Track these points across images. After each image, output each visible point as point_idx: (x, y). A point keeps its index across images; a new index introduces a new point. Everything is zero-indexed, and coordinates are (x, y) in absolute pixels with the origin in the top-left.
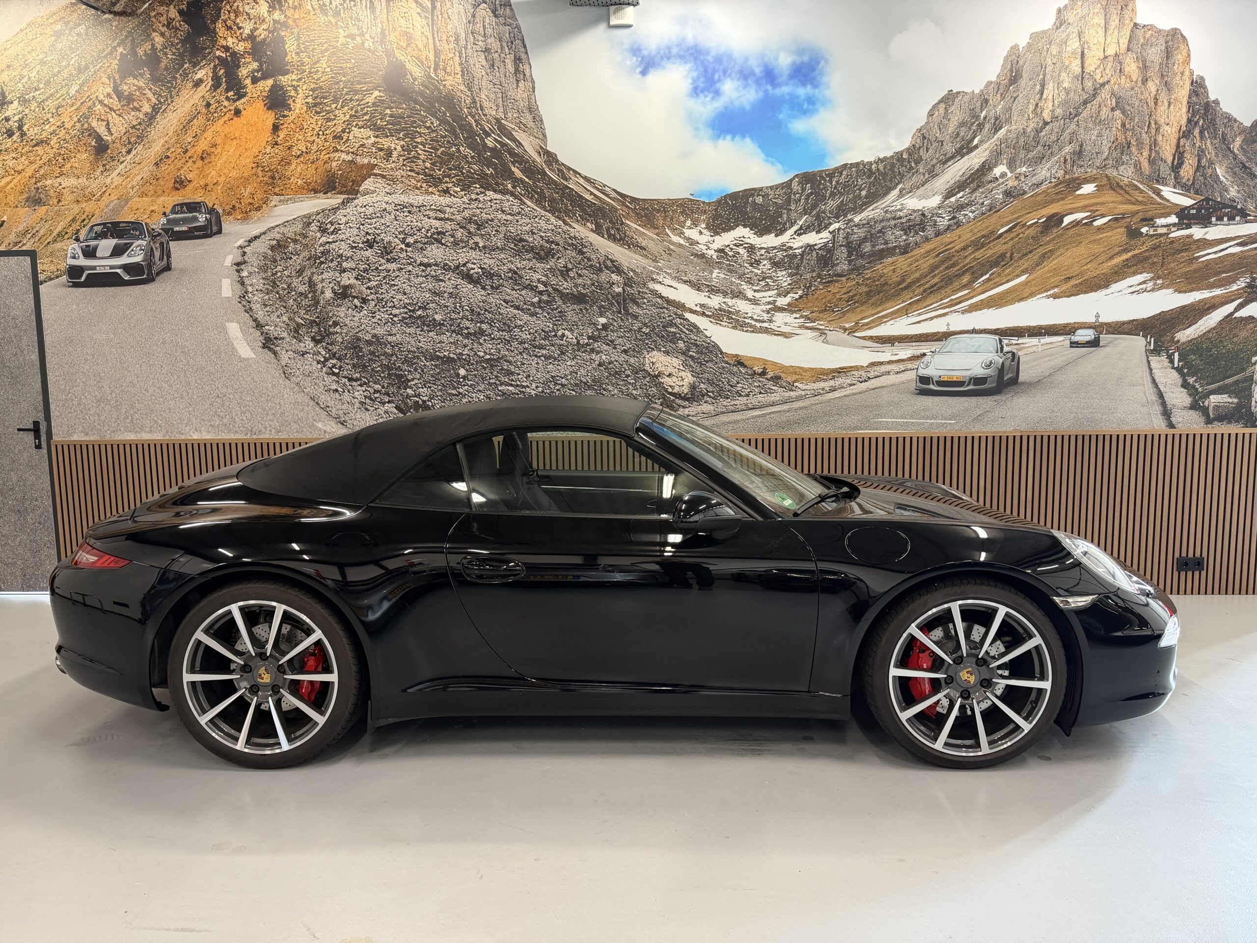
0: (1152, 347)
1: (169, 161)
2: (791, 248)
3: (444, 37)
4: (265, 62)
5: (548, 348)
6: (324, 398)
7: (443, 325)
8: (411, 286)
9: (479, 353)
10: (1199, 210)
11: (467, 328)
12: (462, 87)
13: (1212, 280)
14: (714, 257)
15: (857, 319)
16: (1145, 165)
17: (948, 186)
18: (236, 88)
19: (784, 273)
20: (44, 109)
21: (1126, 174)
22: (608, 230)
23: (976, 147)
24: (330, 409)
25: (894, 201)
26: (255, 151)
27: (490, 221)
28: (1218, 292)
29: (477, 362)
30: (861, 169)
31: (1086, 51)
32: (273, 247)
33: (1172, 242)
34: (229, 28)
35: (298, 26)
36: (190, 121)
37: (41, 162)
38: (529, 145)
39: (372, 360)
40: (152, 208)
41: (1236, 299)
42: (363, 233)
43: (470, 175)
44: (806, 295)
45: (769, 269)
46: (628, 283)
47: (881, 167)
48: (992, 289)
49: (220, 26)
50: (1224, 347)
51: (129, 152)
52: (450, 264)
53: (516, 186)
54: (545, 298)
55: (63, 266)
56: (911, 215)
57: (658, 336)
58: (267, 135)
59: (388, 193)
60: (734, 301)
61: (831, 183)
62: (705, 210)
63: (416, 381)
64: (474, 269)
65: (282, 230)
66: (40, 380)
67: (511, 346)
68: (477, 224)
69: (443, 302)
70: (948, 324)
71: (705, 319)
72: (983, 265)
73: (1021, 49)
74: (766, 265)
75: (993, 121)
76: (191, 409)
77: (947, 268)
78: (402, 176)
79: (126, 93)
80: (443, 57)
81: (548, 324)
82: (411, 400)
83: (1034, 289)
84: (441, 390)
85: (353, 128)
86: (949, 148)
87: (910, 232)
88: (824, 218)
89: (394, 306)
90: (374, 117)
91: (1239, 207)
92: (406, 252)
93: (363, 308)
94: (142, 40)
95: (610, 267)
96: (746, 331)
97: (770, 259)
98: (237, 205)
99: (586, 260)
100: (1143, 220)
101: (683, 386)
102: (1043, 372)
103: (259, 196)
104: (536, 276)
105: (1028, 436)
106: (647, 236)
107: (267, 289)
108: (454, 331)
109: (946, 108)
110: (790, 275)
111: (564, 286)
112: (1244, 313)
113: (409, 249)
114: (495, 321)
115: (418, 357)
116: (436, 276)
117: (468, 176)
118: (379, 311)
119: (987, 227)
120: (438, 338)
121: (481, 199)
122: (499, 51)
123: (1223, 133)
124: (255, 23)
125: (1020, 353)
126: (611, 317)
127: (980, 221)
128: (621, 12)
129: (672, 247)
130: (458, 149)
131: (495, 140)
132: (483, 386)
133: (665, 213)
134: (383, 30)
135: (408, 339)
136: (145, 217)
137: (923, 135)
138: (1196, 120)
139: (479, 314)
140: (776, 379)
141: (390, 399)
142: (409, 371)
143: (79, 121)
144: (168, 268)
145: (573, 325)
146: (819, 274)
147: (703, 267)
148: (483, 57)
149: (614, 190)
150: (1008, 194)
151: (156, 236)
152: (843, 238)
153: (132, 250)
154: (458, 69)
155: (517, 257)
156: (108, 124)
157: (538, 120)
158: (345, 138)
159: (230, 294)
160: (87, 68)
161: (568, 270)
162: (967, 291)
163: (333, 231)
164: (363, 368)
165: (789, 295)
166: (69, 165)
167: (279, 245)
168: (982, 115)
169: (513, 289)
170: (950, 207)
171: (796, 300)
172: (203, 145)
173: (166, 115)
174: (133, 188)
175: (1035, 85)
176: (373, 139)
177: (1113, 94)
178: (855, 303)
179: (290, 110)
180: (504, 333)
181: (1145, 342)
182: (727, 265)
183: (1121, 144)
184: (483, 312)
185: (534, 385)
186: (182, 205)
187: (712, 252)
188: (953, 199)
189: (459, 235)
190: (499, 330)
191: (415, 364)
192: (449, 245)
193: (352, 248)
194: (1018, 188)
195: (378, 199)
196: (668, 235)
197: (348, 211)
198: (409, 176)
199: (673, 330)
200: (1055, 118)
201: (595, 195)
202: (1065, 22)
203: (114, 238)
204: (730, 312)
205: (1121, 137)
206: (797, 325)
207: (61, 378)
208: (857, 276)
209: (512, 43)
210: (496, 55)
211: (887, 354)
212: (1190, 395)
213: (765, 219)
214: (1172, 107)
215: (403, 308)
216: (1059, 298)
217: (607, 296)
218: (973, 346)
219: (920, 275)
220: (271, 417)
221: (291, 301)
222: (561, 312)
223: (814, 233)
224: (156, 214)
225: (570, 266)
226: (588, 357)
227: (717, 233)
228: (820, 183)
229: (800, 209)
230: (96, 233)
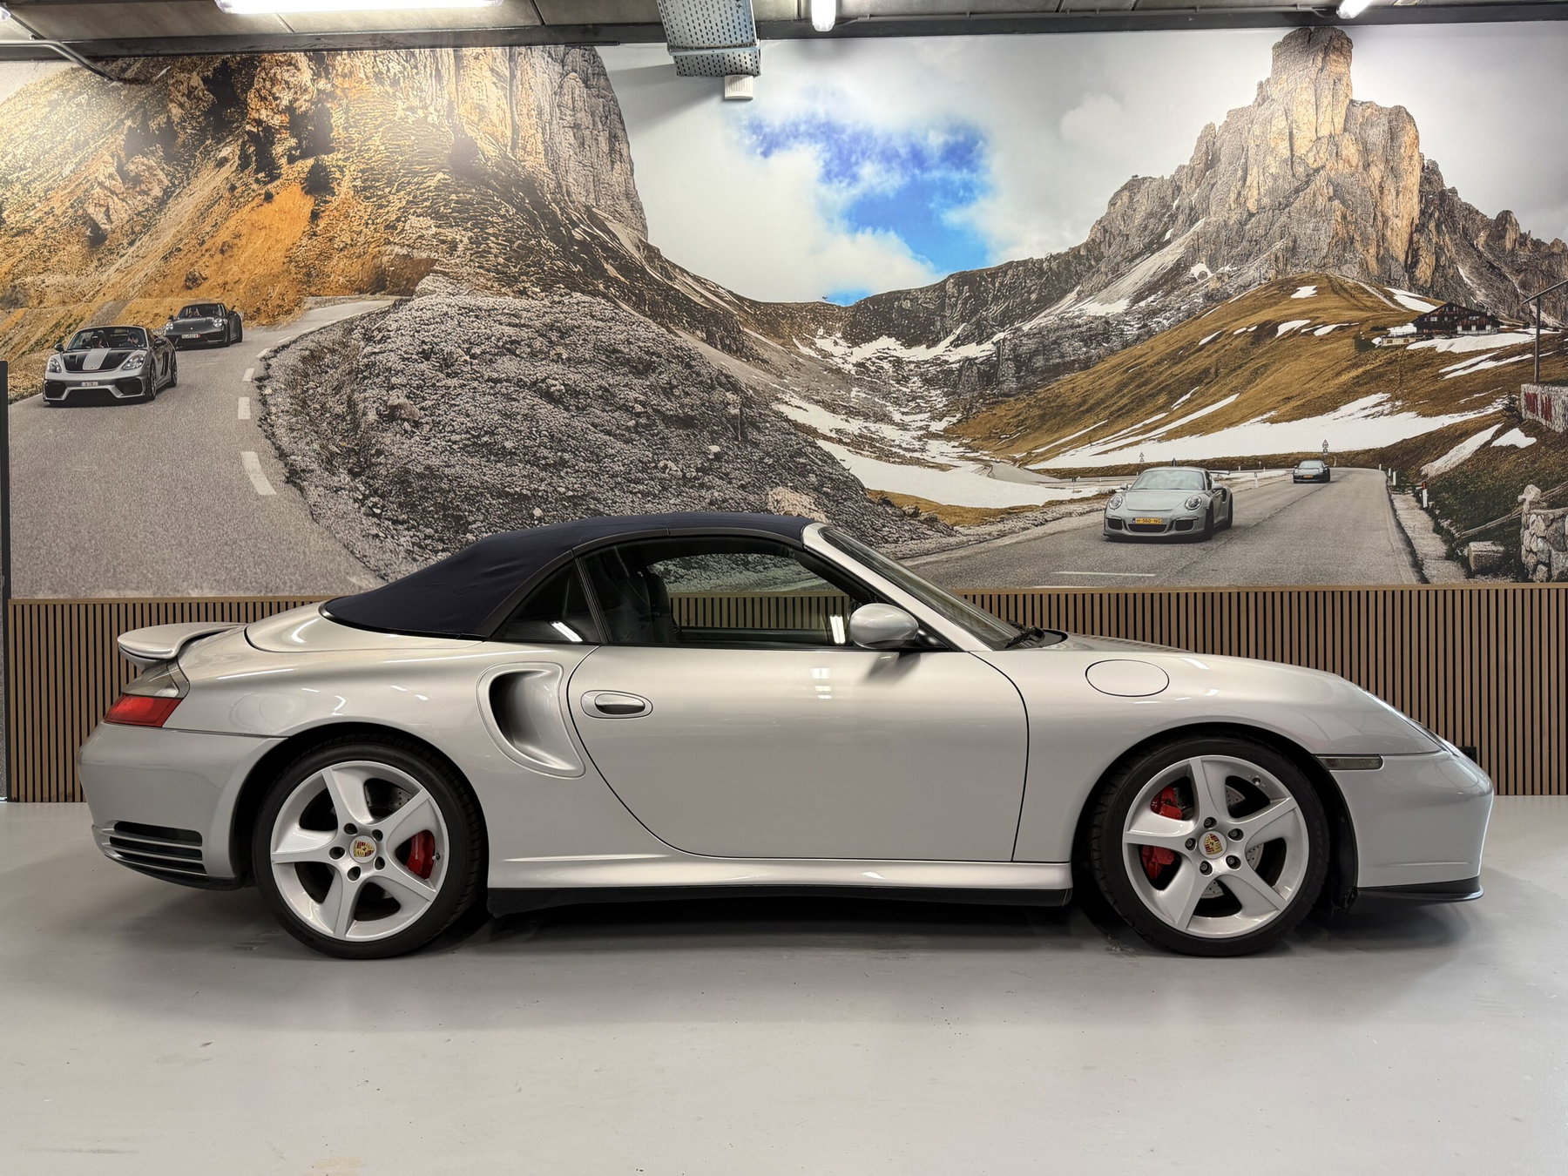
0: (1394, 483)
1: (183, 253)
2: (946, 362)
3: (525, 111)
4: (306, 139)
5: (646, 482)
6: (361, 546)
7: (515, 454)
8: (476, 406)
9: (559, 489)
10: (1441, 317)
11: (545, 458)
12: (545, 169)
13: (1462, 401)
14: (853, 372)
15: (1030, 448)
16: (1373, 264)
17: (1136, 288)
18: (269, 169)
19: (939, 392)
20: (29, 192)
21: (1350, 275)
22: (722, 340)
23: (1169, 242)
24: (368, 559)
25: (1071, 307)
26: (288, 242)
27: (577, 328)
28: (1471, 416)
29: (556, 500)
30: (1030, 268)
31: (1295, 131)
32: (304, 358)
33: (1411, 356)
34: (263, 99)
35: (347, 97)
36: (209, 207)
37: (22, 255)
38: (625, 238)
39: (424, 497)
40: (155, 311)
41: (1494, 425)
42: (418, 342)
43: (552, 273)
44: (966, 418)
45: (921, 388)
46: (747, 402)
47: (1054, 265)
48: (1194, 412)
49: (252, 96)
50: (1482, 482)
51: (131, 243)
52: (526, 379)
53: (610, 286)
54: (643, 421)
55: (40, 382)
56: (1092, 322)
57: (784, 468)
58: (304, 225)
59: (450, 294)
60: (878, 425)
61: (994, 285)
62: (841, 317)
63: (479, 524)
64: (555, 386)
65: (317, 337)
67: (600, 480)
68: (560, 331)
69: (515, 426)
70: (1142, 455)
71: (842, 448)
72: (1182, 383)
73: (1217, 129)
74: (916, 383)
75: (1187, 211)
76: (190, 560)
77: (1139, 386)
79: (133, 174)
80: (523, 134)
81: (647, 453)
83: (1245, 412)
85: (410, 216)
86: (1136, 243)
87: (1092, 343)
88: (986, 327)
89: (454, 431)
90: (436, 203)
91: (1489, 314)
92: (471, 364)
93: (415, 433)
94: (156, 112)
95: (724, 384)
96: (893, 462)
97: (921, 375)
98: (262, 307)
99: (694, 375)
100: (1375, 329)
102: (1261, 514)
103: (291, 296)
104: (633, 395)
105: (1247, 593)
106: (770, 347)
107: (295, 410)
108: (528, 462)
109: (1130, 196)
110: (946, 395)
111: (668, 407)
112: (1503, 441)
113: (475, 361)
114: (580, 449)
115: (482, 494)
116: (508, 394)
117: (550, 273)
118: (435, 436)
119: (1185, 337)
120: (508, 471)
121: (566, 301)
122: (591, 127)
123: (1464, 227)
124: (296, 93)
125: (1232, 490)
126: (726, 445)
127: (1176, 330)
128: (738, 84)
129: (800, 360)
130: (539, 242)
131: (585, 231)
133: (792, 319)
134: (451, 103)
135: (470, 472)
136: (147, 322)
137: (1104, 228)
138: (1430, 211)
139: (560, 440)
140: (931, 521)
142: (470, 511)
143: (72, 206)
144: (172, 384)
145: (678, 455)
146: (981, 393)
147: (839, 384)
148: (571, 134)
149: (729, 291)
150: (1209, 297)
151: (159, 345)
152: (1010, 351)
153: (129, 362)
154: (541, 148)
155: (610, 372)
156: (108, 210)
157: (637, 208)
158: (400, 228)
159: (248, 417)
160: (86, 143)
161: (673, 387)
162: (1164, 415)
163: (381, 339)
164: (412, 508)
165: (945, 419)
166: (56, 259)
167: (313, 356)
168: (1175, 205)
169: (604, 411)
170: (1139, 313)
171: (954, 424)
172: (224, 236)
173: (180, 199)
175: (1236, 170)
176: (434, 230)
177: (1330, 181)
178: (1026, 428)
179: (334, 194)
180: (592, 464)
181: (1385, 477)
182: (868, 382)
183: (1343, 239)
184: (565, 438)
186: (193, 307)
187: (851, 366)
188: (1143, 304)
189: (537, 344)
190: (585, 461)
191: (478, 502)
192: (525, 356)
193: (404, 359)
194: (1221, 290)
195: (438, 301)
196: (795, 345)
197: (400, 315)
198: (477, 273)
199: (802, 460)
200: (1261, 209)
201: (706, 298)
202: (1268, 98)
203: (106, 347)
204: (873, 439)
205: (1342, 232)
206: (955, 455)
207: (27, 521)
208: (1028, 395)
209: (607, 118)
210: (588, 132)
211: (1066, 493)
212: (1445, 542)
213: (914, 328)
214: (1401, 196)
215: (465, 433)
216: (1277, 422)
217: (720, 418)
218: (1174, 481)
219: (1106, 395)
220: (292, 570)
221: (325, 424)
222: (663, 438)
223: (974, 344)
224: (161, 318)
225: (675, 382)
226: (697, 494)
227: (857, 344)
228: (981, 285)
229: (957, 315)
230: (84, 341)
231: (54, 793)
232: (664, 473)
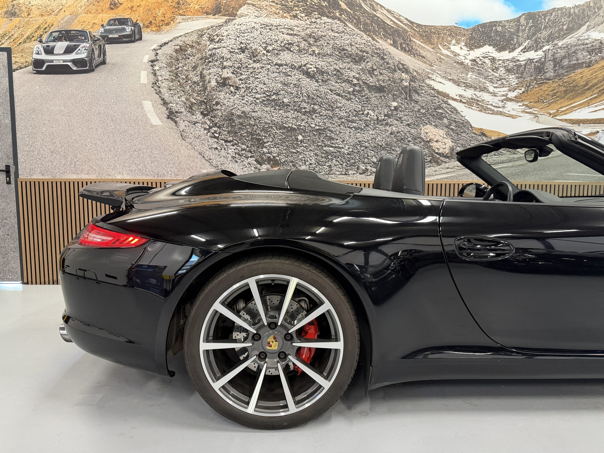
2: (518, 60)
5: (357, 122)
6: (208, 154)
7: (289, 105)
8: (269, 79)
9: (311, 125)
11: (305, 108)
14: (469, 64)
15: (558, 108)
19: (513, 76)
22: (401, 45)
24: (212, 161)
25: (584, 33)
27: (324, 36)
29: (310, 131)
30: (564, 12)
32: (176, 50)
39: (241, 128)
40: (94, 21)
42: (239, 43)
43: (312, 6)
44: (527, 91)
45: (504, 74)
46: (413, 79)
47: (576, 11)
52: (295, 65)
53: (342, 14)
54: (357, 88)
55: (30, 60)
56: (593, 42)
57: (431, 115)
59: (256, 16)
60: (481, 93)
61: (545, 20)
62: (465, 34)
63: (269, 143)
64: (311, 68)
65: (183, 39)
66: (11, 137)
67: (333, 120)
68: (315, 38)
69: (290, 90)
71: (461, 104)
74: (502, 71)
76: (116, 159)
78: (266, 6)
81: (358, 106)
82: (265, 156)
84: (286, 149)
87: (593, 54)
88: (540, 43)
89: (257, 92)
92: (267, 56)
93: (236, 93)
95: (402, 69)
96: (488, 113)
97: (505, 67)
98: (153, 21)
99: (385, 64)
101: (445, 148)
103: (169, 15)
104: (352, 74)
106: (426, 50)
107: (172, 79)
108: (296, 110)
110: (517, 78)
111: (371, 81)
113: (269, 54)
114: (323, 104)
115: (271, 127)
116: (286, 72)
117: (310, 6)
118: (247, 95)
120: (285, 115)
121: (318, 22)
126: (400, 102)
129: (442, 57)
132: (313, 147)
133: (439, 34)
135: (265, 115)
136: (90, 27)
139: (313, 98)
141: (252, 155)
142: (265, 136)
144: (104, 63)
145: (375, 107)
146: (535, 78)
147: (462, 71)
149: (406, 19)
151: (96, 41)
152: (551, 56)
153: (79, 50)
155: (340, 61)
159: (147, 83)
161: (374, 70)
163: (218, 41)
164: (235, 134)
165: (516, 91)
167: (181, 49)
169: (336, 82)
171: (520, 94)
174: (81, 7)
178: (557, 97)
180: (329, 112)
182: (477, 70)
184: (315, 97)
185: (347, 147)
186: (115, 20)
187: (468, 61)
189: (302, 45)
190: (326, 110)
191: (269, 131)
192: (296, 52)
193: (231, 52)
195: (250, 20)
196: (440, 49)
197: (229, 27)
198: (271, 5)
199: (440, 111)
201: (394, 22)
203: (66, 41)
204: (478, 101)
206: (520, 110)
207: (26, 136)
208: (559, 80)
213: (503, 41)
215: (263, 94)
217: (398, 87)
219: (598, 81)
220: (171, 165)
221: (188, 87)
222: (367, 98)
223: (533, 51)
224: (96, 26)
225: (375, 67)
226: (384, 129)
227: (472, 49)
228: (538, 20)
229: (525, 35)
230: (54, 37)
231: (47, 280)
232: (367, 117)
